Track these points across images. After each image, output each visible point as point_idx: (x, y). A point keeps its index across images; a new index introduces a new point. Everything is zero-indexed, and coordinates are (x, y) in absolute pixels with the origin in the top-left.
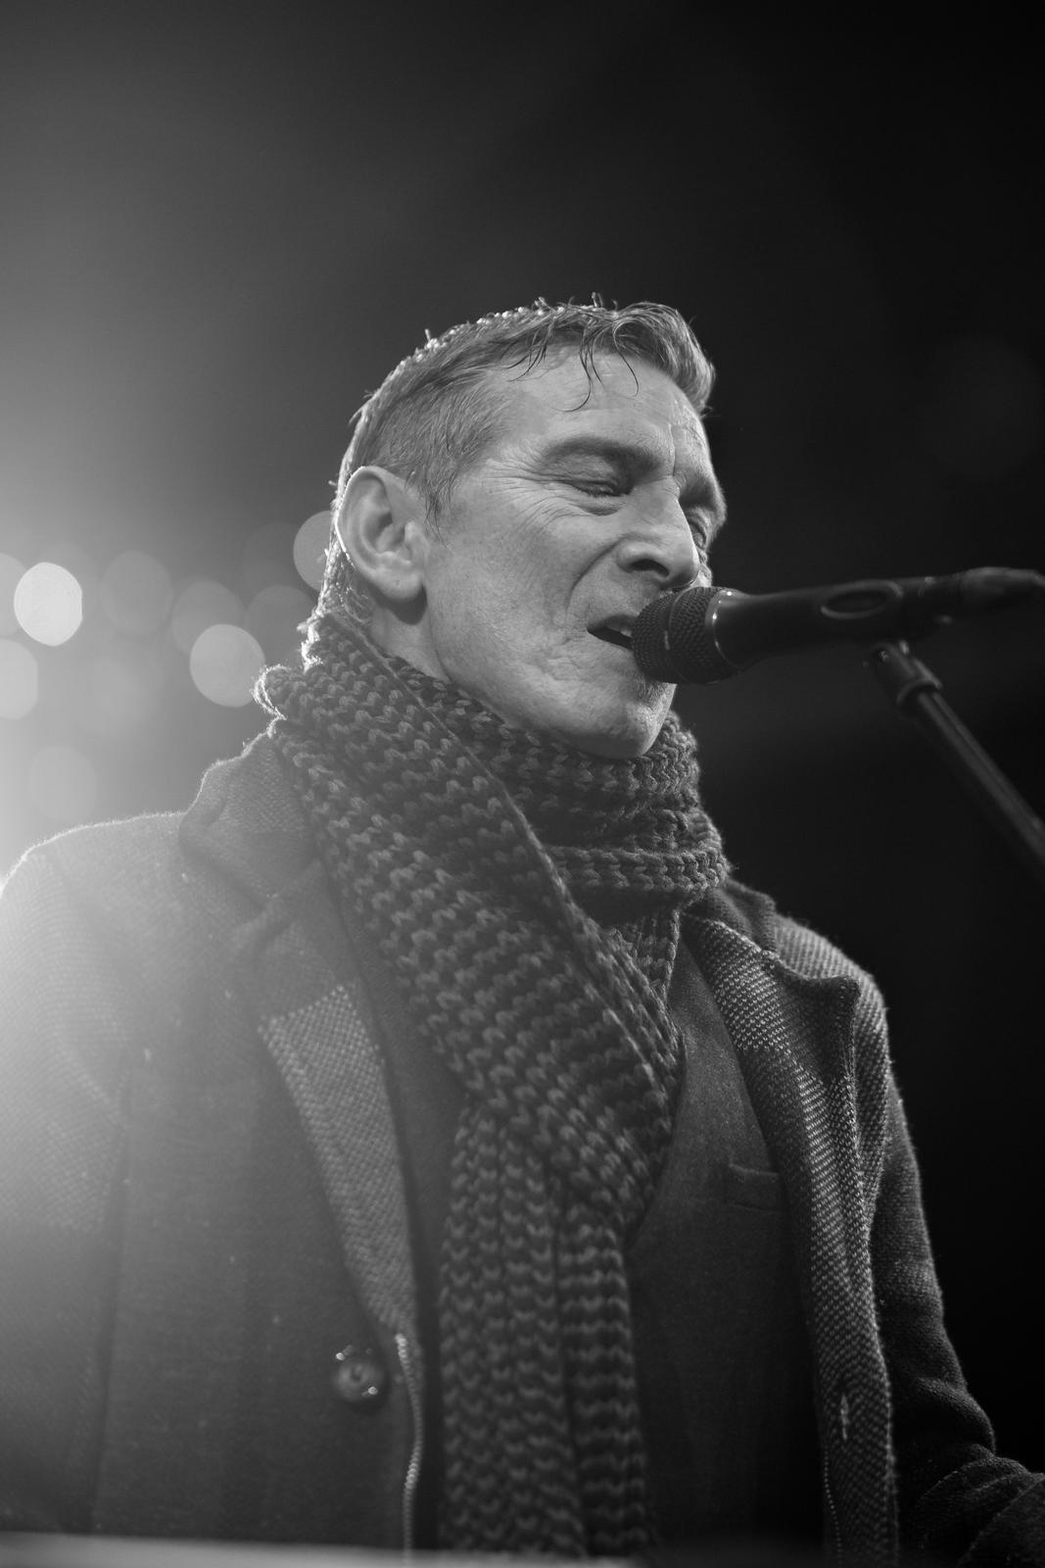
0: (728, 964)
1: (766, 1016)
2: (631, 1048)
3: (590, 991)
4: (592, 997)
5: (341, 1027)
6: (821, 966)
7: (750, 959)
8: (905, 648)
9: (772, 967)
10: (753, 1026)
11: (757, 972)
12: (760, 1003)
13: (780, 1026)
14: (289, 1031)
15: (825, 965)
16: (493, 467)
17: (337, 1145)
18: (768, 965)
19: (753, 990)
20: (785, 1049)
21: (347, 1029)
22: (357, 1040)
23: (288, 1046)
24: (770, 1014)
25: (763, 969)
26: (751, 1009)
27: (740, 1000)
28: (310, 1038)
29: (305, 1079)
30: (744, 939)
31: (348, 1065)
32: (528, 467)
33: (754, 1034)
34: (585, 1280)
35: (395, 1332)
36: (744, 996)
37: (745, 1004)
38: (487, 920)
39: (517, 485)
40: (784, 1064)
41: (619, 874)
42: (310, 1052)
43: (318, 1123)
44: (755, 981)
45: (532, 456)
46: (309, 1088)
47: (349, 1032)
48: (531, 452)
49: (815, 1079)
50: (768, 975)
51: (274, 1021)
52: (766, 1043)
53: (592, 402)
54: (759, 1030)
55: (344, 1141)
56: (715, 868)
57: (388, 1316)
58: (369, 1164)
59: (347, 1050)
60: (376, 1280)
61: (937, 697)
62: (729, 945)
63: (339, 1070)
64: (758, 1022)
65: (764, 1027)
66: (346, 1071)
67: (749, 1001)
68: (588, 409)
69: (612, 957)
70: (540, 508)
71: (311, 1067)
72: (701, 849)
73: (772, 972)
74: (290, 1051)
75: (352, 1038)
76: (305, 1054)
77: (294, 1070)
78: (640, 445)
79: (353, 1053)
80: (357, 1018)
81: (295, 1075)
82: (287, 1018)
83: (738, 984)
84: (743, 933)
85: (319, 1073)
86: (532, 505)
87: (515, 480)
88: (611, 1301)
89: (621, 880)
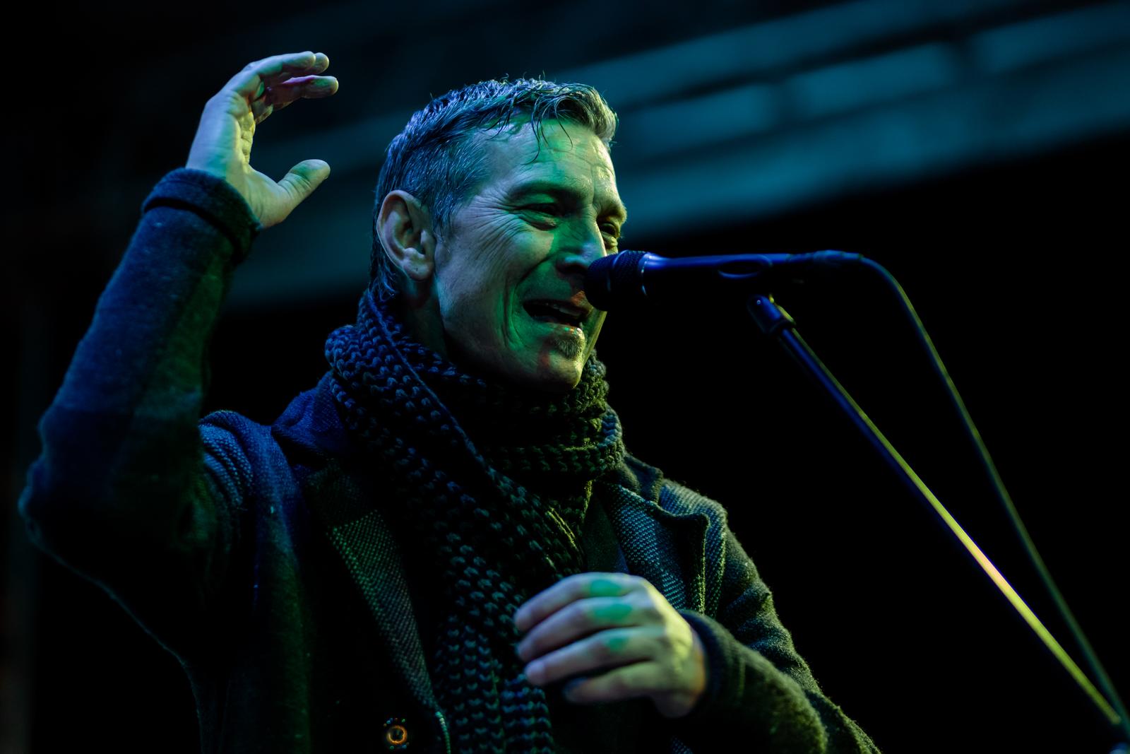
0: (621, 510)
1: (644, 542)
2: (548, 564)
3: (521, 530)
4: (522, 533)
5: (377, 533)
6: (688, 506)
7: (637, 506)
8: (772, 300)
9: (652, 511)
10: (635, 548)
11: (641, 514)
12: (640, 534)
13: (653, 548)
14: (345, 535)
15: (690, 507)
16: (478, 201)
17: (379, 601)
18: (649, 510)
19: (636, 526)
20: (655, 562)
21: (381, 534)
22: (387, 541)
23: (345, 544)
24: (646, 540)
25: (645, 512)
26: (634, 538)
27: (627, 532)
28: (358, 539)
29: (357, 563)
30: (633, 494)
32: (500, 201)
33: (635, 553)
34: (523, 707)
35: (433, 710)
36: (630, 530)
37: (631, 535)
38: (453, 487)
39: (495, 212)
40: (654, 572)
41: (544, 463)
42: (359, 548)
44: (639, 520)
45: (502, 195)
46: (360, 568)
47: (382, 536)
48: (501, 191)
49: (677, 580)
50: (648, 516)
51: (336, 529)
52: (642, 559)
53: (539, 158)
54: (639, 551)
56: (614, 455)
57: (428, 701)
60: (416, 680)
61: (795, 331)
62: (623, 499)
63: (377, 557)
64: (638, 546)
65: (642, 549)
66: (382, 559)
67: (634, 533)
68: (537, 162)
69: (534, 511)
70: (509, 226)
71: (360, 556)
72: (604, 443)
73: (652, 513)
74: (347, 547)
75: (384, 539)
76: (356, 549)
77: (350, 557)
78: (572, 186)
80: (386, 528)
81: (350, 561)
82: (344, 527)
83: (627, 522)
84: (634, 491)
85: (365, 559)
86: (504, 225)
87: (493, 209)
88: (540, 719)
89: (545, 466)
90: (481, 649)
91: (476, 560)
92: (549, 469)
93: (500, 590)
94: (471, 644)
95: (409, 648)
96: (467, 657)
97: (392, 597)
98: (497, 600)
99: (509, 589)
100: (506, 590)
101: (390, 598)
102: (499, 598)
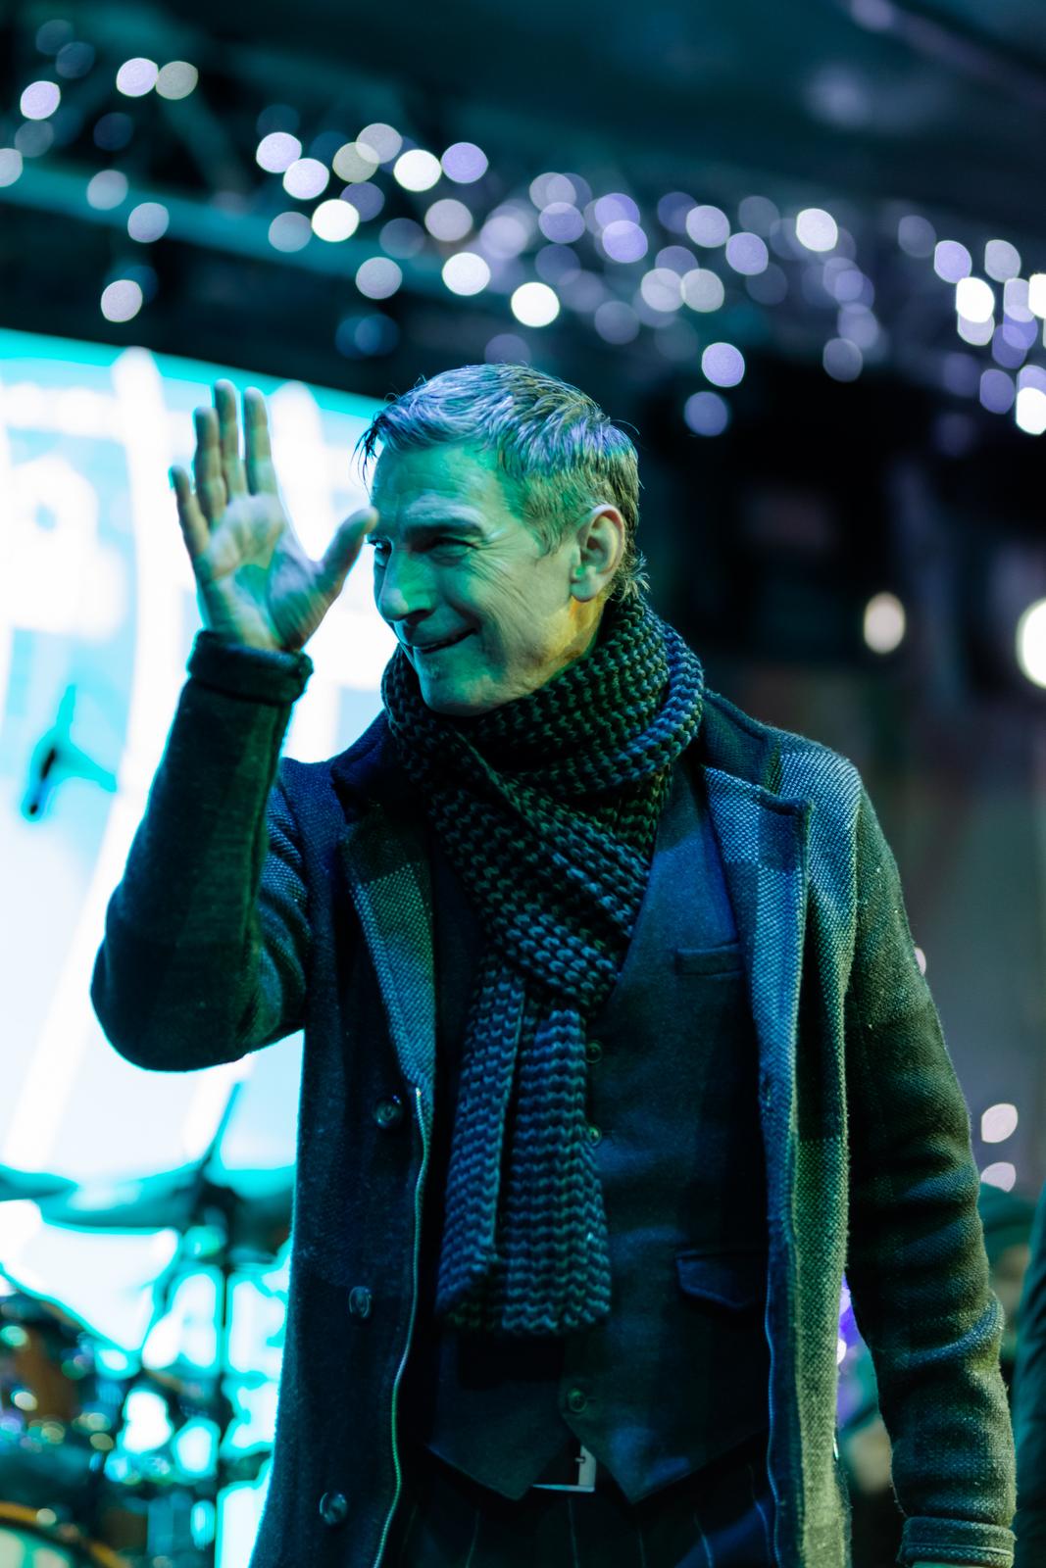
1: (743, 837)
3: (558, 859)
5: (404, 891)
7: (742, 794)
10: (733, 845)
11: (746, 802)
12: (741, 827)
13: (753, 841)
14: (369, 893)
17: (390, 967)
18: (755, 796)
19: (737, 818)
20: (752, 859)
21: (408, 892)
22: (413, 899)
23: (366, 903)
24: (746, 834)
25: (751, 800)
26: (734, 833)
28: (382, 898)
29: (375, 924)
31: (404, 916)
33: (733, 851)
34: (548, 1050)
35: (415, 1086)
36: (731, 825)
37: (730, 830)
40: (750, 870)
42: (381, 907)
43: (379, 953)
44: (741, 811)
47: (409, 895)
49: (779, 873)
50: (754, 803)
51: (360, 887)
52: (739, 857)
54: (736, 848)
55: (395, 964)
57: (413, 1076)
58: (409, 979)
59: (405, 906)
60: (407, 1052)
62: (726, 787)
63: (398, 918)
64: (737, 842)
65: (740, 845)
66: (402, 919)
71: (380, 917)
74: (367, 906)
75: (410, 897)
76: (377, 908)
77: (368, 918)
79: (409, 908)
80: (416, 886)
81: (368, 922)
82: (369, 884)
83: (727, 816)
85: (384, 920)
88: (564, 1061)
89: (600, 784)
90: (513, 993)
91: (514, 896)
92: (584, 790)
93: (539, 924)
94: (503, 987)
95: (411, 1016)
96: (498, 1002)
97: (405, 962)
98: (534, 935)
99: (548, 921)
100: (545, 923)
101: (402, 963)
102: (536, 933)
